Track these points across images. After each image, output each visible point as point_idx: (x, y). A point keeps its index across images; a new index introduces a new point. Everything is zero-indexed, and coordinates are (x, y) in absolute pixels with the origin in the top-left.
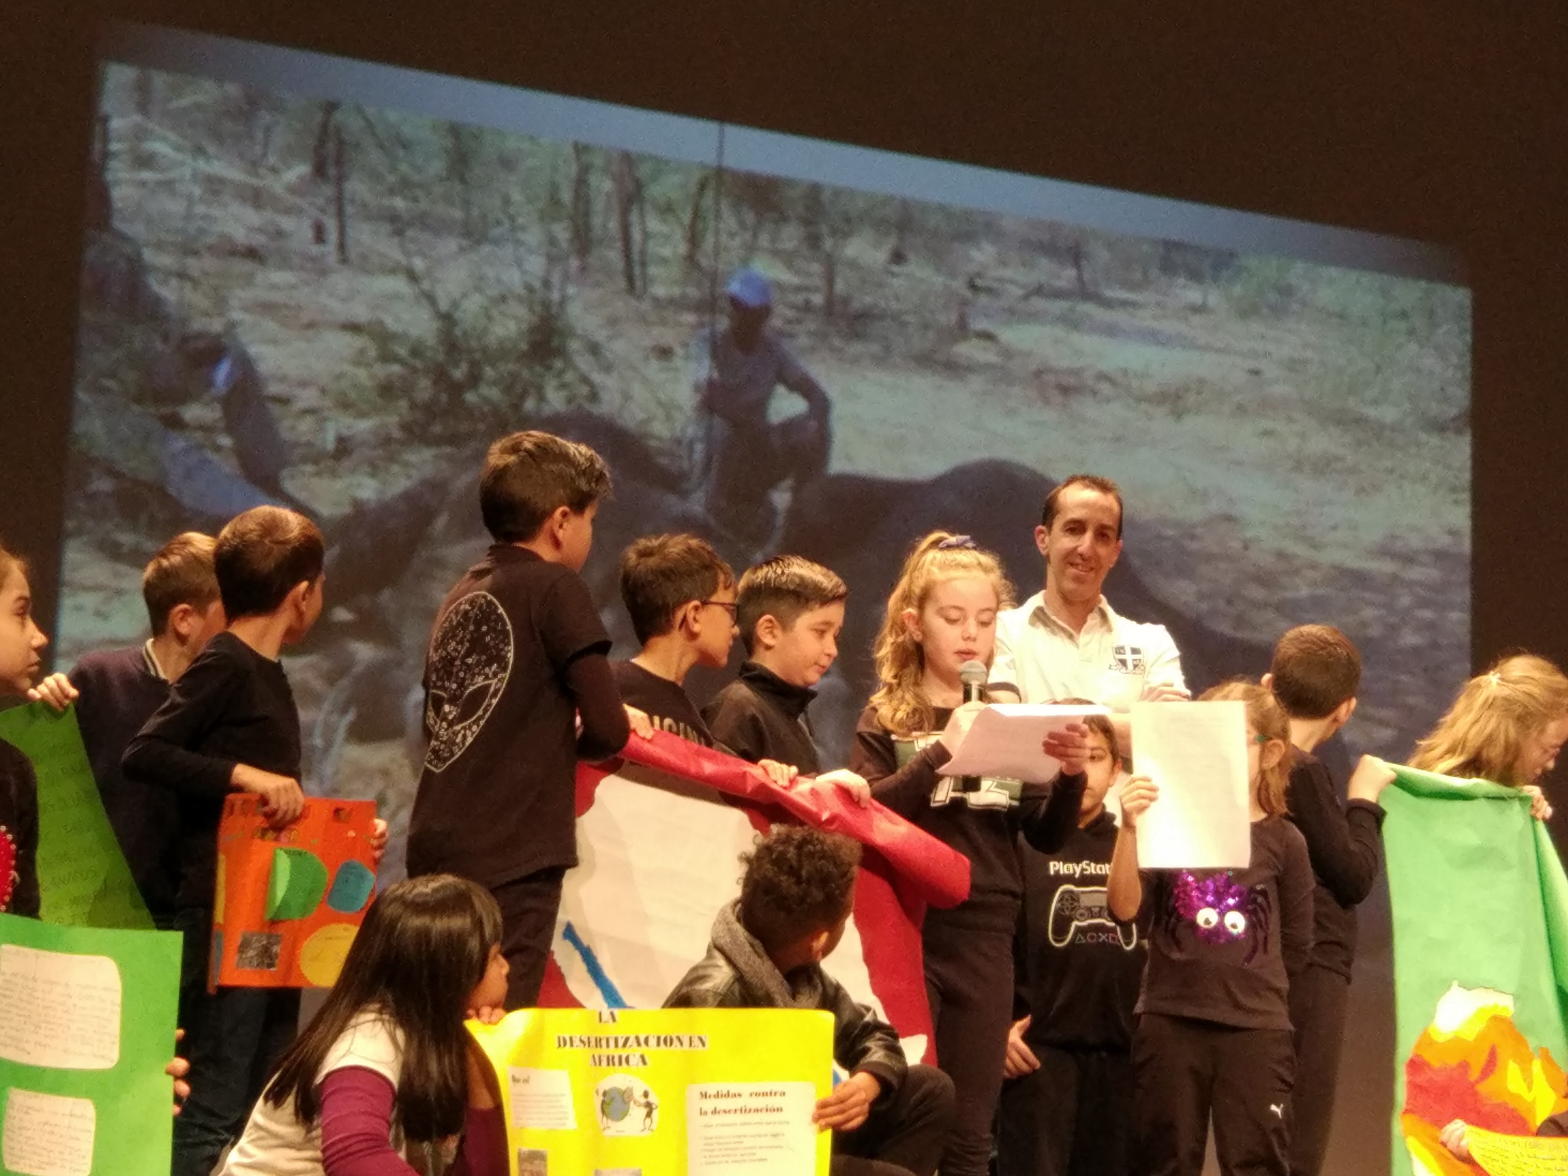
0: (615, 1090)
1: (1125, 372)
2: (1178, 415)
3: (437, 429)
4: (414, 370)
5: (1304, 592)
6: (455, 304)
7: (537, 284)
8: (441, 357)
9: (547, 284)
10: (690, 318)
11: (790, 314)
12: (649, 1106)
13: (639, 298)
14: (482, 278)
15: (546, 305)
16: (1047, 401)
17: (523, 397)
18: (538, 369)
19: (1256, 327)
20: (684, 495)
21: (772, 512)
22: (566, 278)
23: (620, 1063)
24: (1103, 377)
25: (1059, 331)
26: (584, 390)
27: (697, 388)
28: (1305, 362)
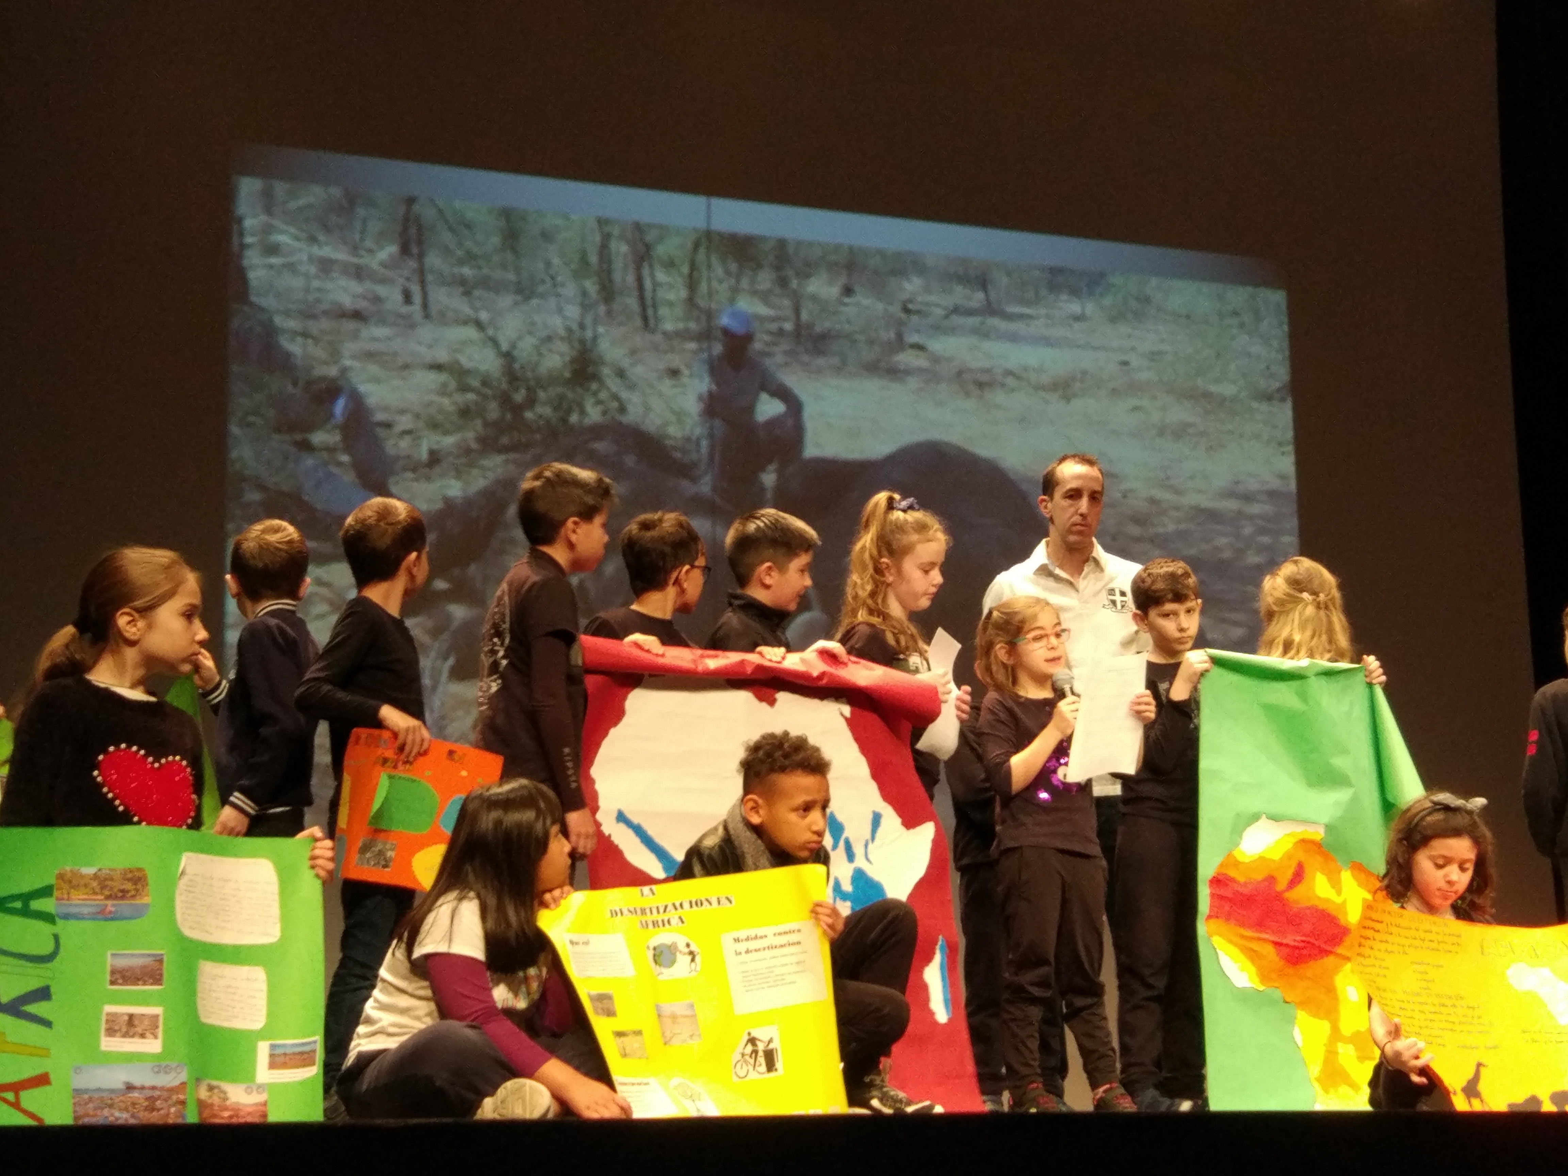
0: (662, 945)
1: (1026, 369)
2: (1067, 399)
3: (505, 440)
4: (485, 397)
5: (1171, 527)
6: (514, 346)
7: (575, 327)
8: (504, 386)
9: (582, 326)
10: (692, 346)
11: (767, 338)
12: (691, 953)
13: (653, 331)
14: (533, 324)
15: (582, 342)
16: (968, 394)
17: (569, 411)
18: (579, 390)
19: (1123, 329)
20: (695, 480)
21: (763, 489)
22: (596, 321)
23: (664, 925)
24: (1009, 373)
25: (974, 340)
26: (615, 404)
27: (700, 398)
28: (1160, 353)
